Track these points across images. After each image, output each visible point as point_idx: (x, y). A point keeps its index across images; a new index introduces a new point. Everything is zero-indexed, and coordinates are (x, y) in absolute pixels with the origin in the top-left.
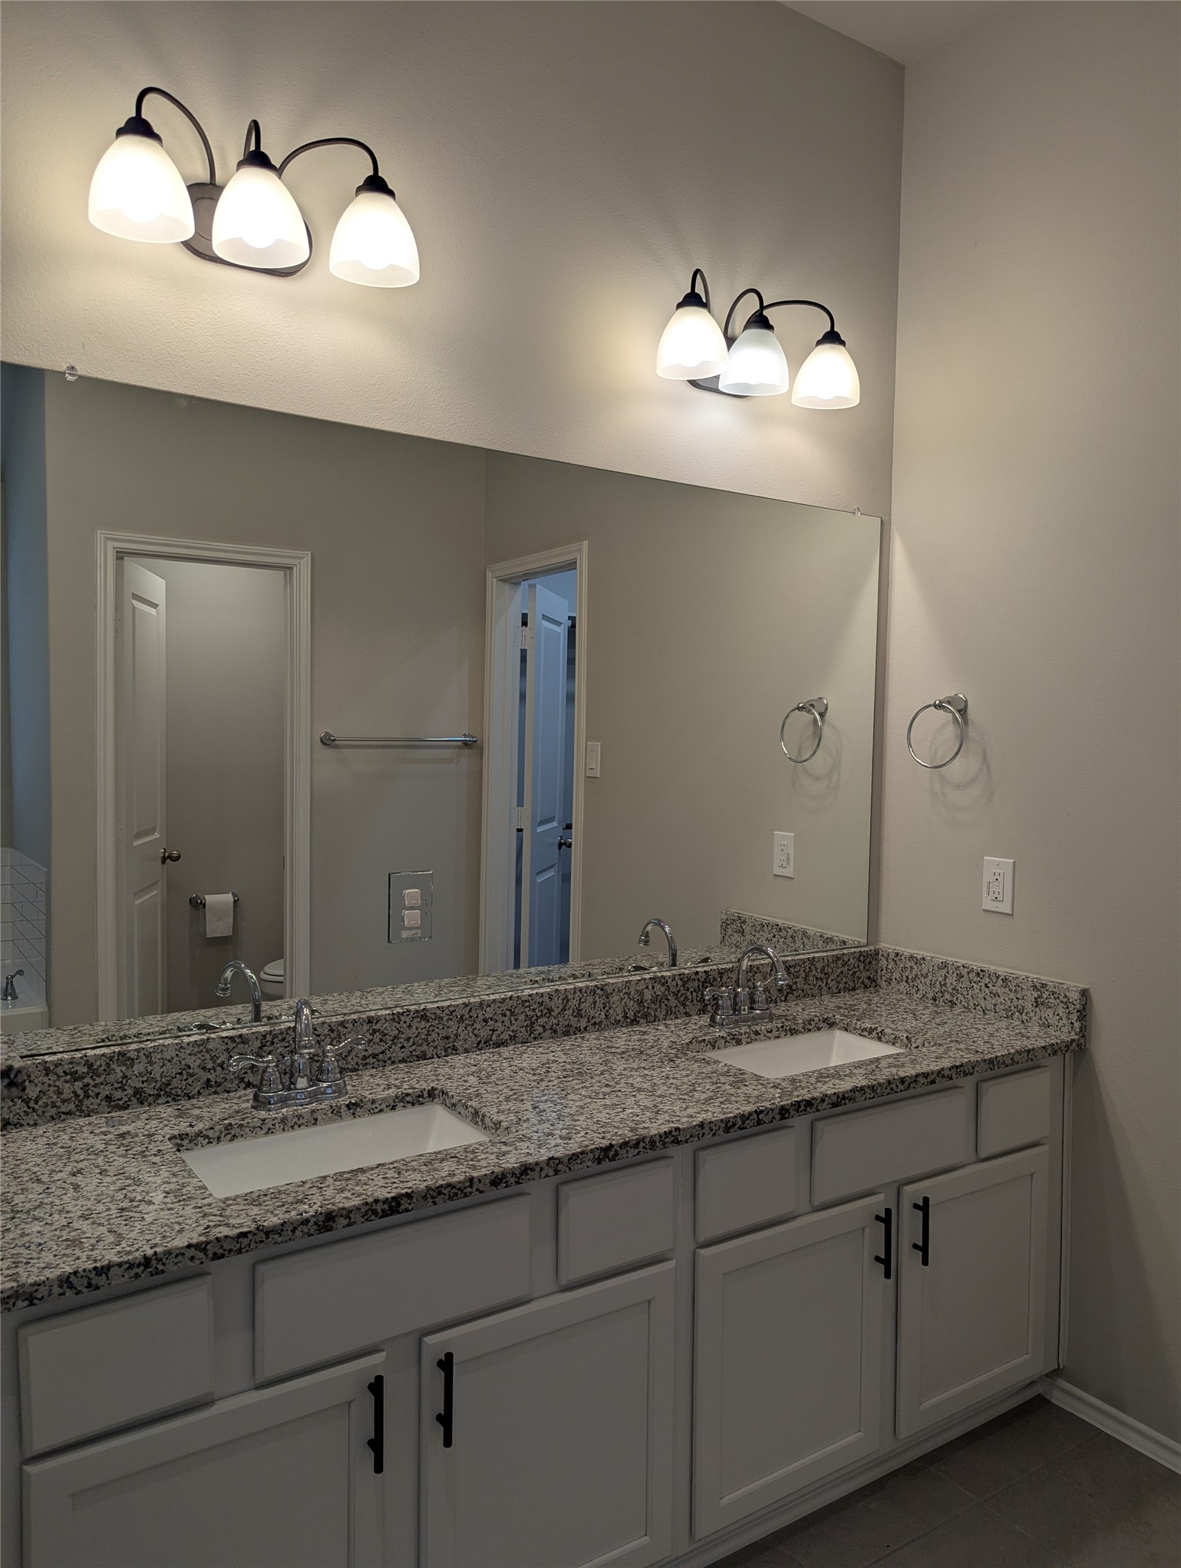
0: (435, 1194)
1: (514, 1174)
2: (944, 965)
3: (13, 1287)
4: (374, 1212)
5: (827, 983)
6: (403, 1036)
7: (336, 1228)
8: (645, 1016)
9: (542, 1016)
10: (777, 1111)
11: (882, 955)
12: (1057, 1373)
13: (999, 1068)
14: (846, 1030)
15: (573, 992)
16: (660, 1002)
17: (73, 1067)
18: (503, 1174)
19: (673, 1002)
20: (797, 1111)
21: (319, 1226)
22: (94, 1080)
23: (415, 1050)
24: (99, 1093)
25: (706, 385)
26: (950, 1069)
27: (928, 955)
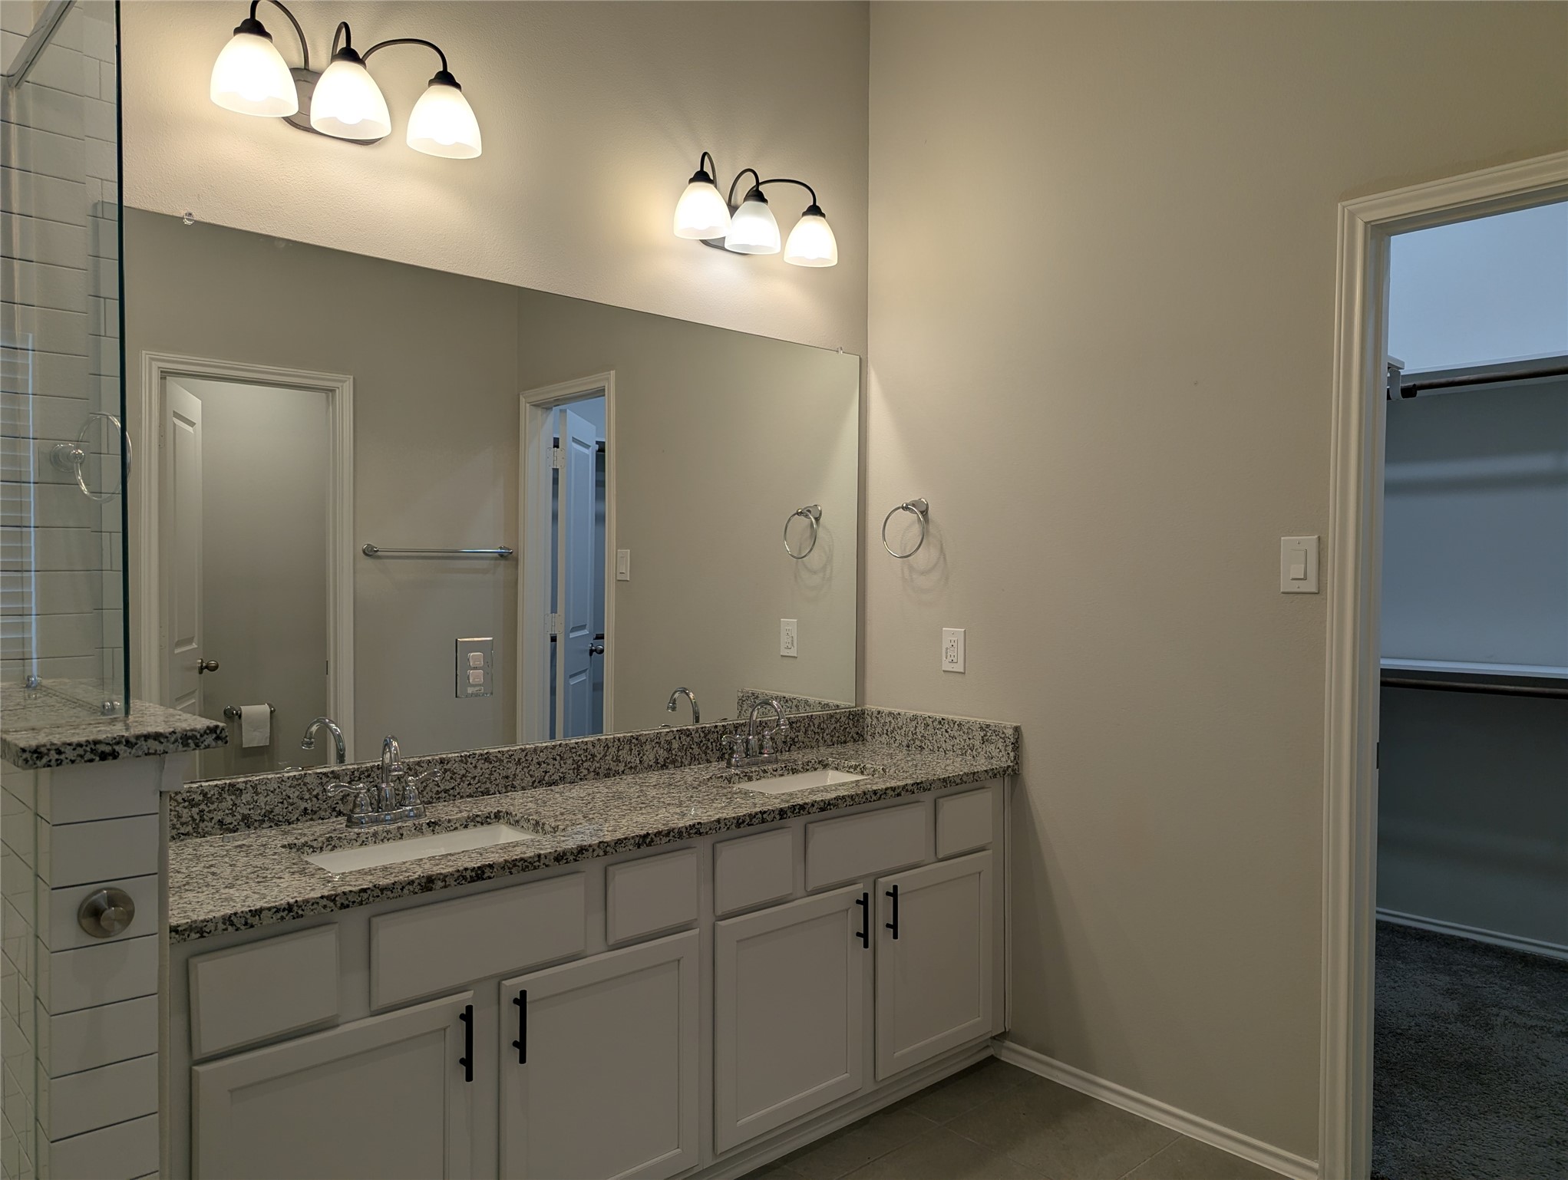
0: (511, 866)
1: (572, 853)
2: (915, 718)
3: (188, 923)
4: (464, 878)
5: (823, 737)
6: (469, 775)
7: (435, 889)
8: (673, 762)
9: (586, 760)
10: (777, 812)
11: (868, 714)
12: (1002, 1036)
13: (951, 786)
14: (837, 769)
15: (612, 741)
16: (686, 750)
17: (190, 796)
18: (564, 852)
19: (696, 751)
20: (793, 813)
21: (422, 886)
22: (209, 807)
23: (480, 787)
24: (213, 818)
25: (717, 244)
26: (912, 785)
27: (902, 711)
